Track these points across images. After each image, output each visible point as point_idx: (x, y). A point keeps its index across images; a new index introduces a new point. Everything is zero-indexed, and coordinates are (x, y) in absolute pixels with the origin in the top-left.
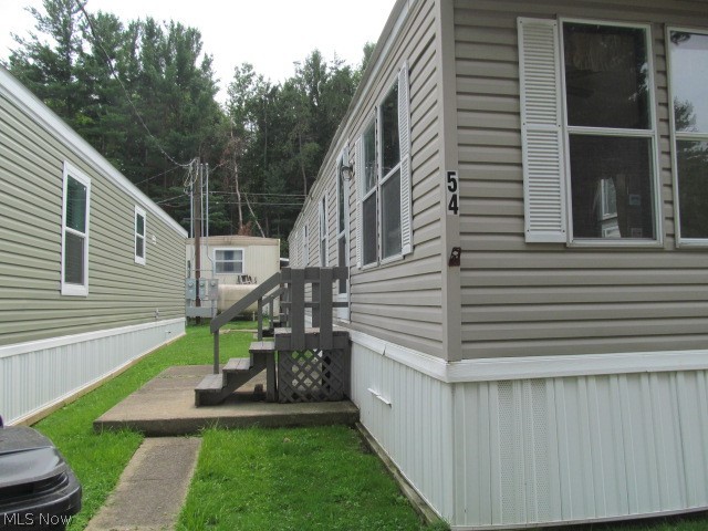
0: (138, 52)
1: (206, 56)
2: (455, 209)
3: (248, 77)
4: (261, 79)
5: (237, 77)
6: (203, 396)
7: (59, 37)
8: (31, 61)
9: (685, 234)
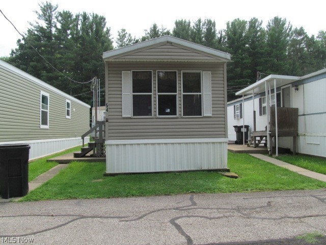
0: (79, 27)
1: (107, 28)
2: (107, 111)
3: (124, 34)
4: (130, 35)
5: (119, 35)
6: (76, 155)
7: (47, 22)
8: (36, 33)
9: (159, 115)
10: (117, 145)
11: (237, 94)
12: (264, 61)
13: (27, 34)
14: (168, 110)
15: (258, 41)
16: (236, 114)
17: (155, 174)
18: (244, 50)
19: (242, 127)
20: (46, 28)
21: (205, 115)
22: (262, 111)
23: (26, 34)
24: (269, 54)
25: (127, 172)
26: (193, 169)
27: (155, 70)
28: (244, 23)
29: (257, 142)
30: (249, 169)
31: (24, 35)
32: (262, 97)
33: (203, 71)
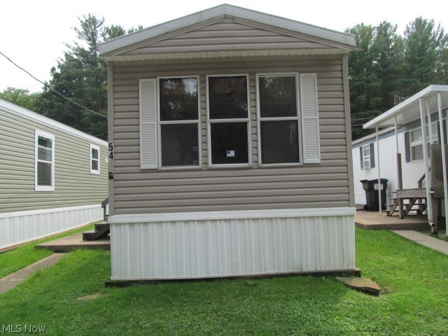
2: (112, 158)
6: (87, 237)
7: (89, 42)
8: (75, 57)
9: (213, 163)
10: (132, 224)
11: (365, 126)
12: (401, 84)
13: (64, 60)
14: (232, 154)
15: (391, 55)
16: (364, 160)
17: (206, 283)
18: (371, 69)
19: (376, 181)
20: (89, 50)
21: (307, 161)
22: (412, 154)
23: (62, 60)
24: (409, 74)
25: (151, 277)
26: (283, 270)
27: (204, 75)
28: (370, 30)
29: (404, 208)
30: (400, 269)
31: (60, 61)
32: (410, 131)
33: (300, 72)
